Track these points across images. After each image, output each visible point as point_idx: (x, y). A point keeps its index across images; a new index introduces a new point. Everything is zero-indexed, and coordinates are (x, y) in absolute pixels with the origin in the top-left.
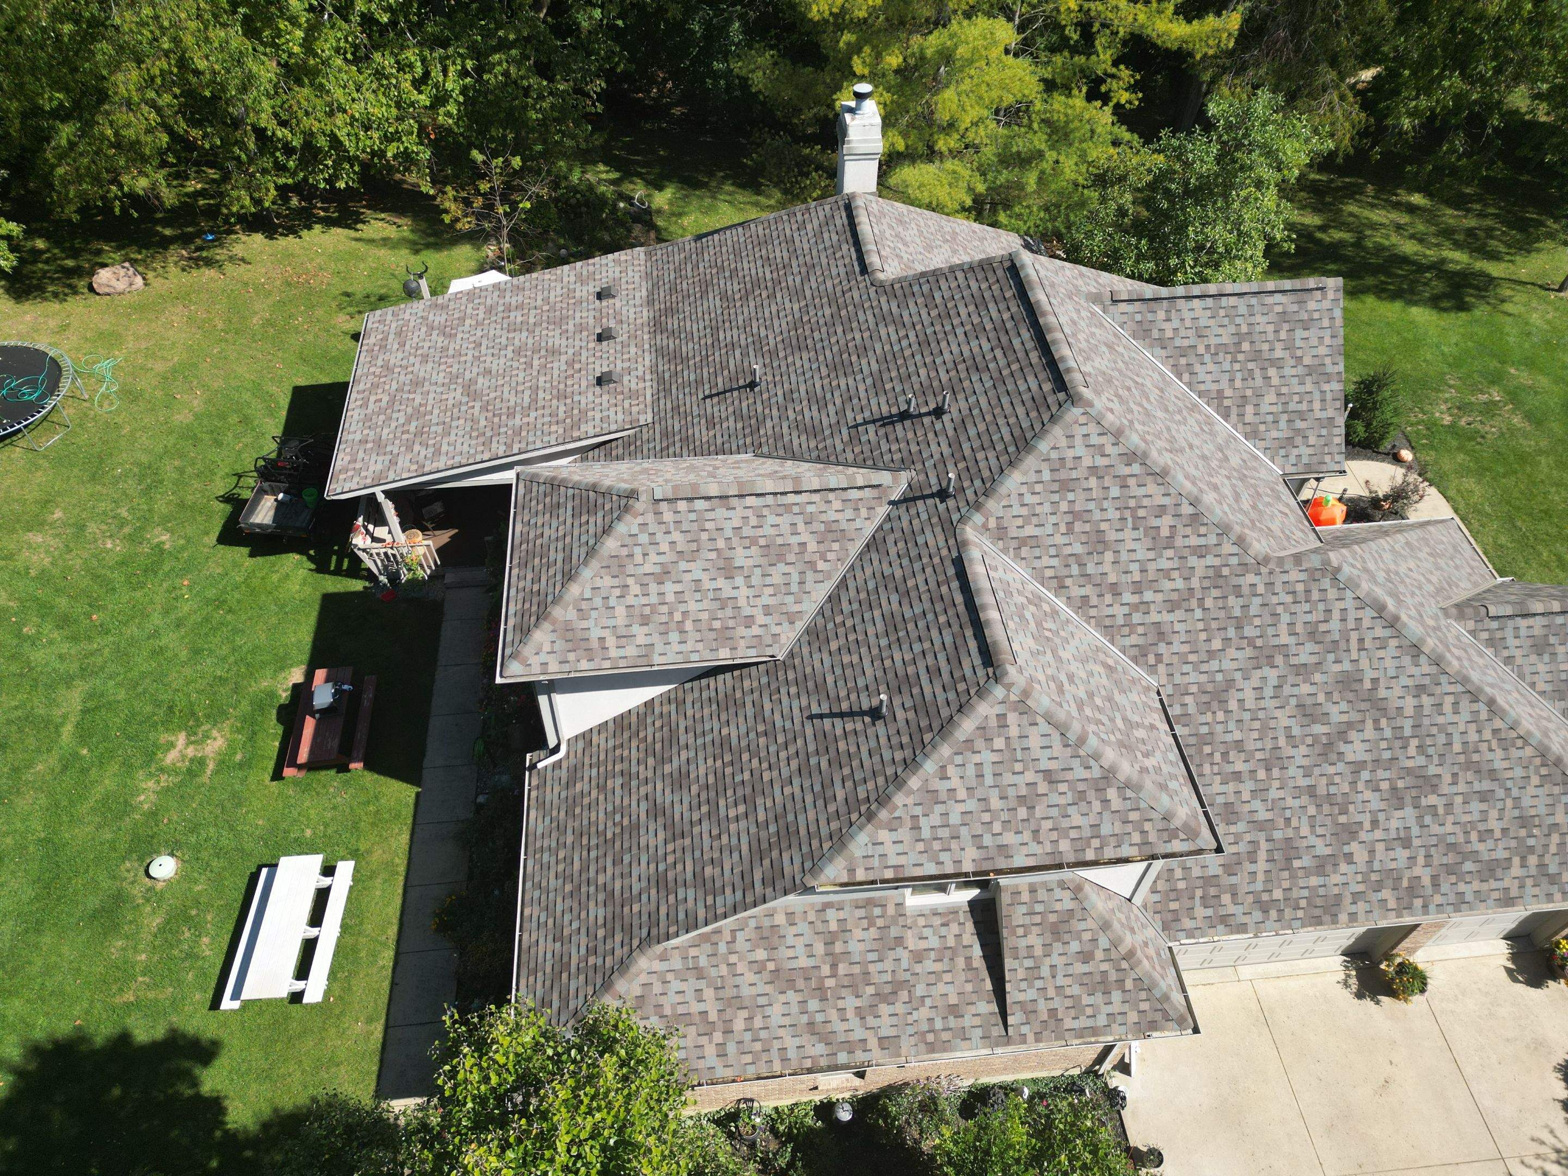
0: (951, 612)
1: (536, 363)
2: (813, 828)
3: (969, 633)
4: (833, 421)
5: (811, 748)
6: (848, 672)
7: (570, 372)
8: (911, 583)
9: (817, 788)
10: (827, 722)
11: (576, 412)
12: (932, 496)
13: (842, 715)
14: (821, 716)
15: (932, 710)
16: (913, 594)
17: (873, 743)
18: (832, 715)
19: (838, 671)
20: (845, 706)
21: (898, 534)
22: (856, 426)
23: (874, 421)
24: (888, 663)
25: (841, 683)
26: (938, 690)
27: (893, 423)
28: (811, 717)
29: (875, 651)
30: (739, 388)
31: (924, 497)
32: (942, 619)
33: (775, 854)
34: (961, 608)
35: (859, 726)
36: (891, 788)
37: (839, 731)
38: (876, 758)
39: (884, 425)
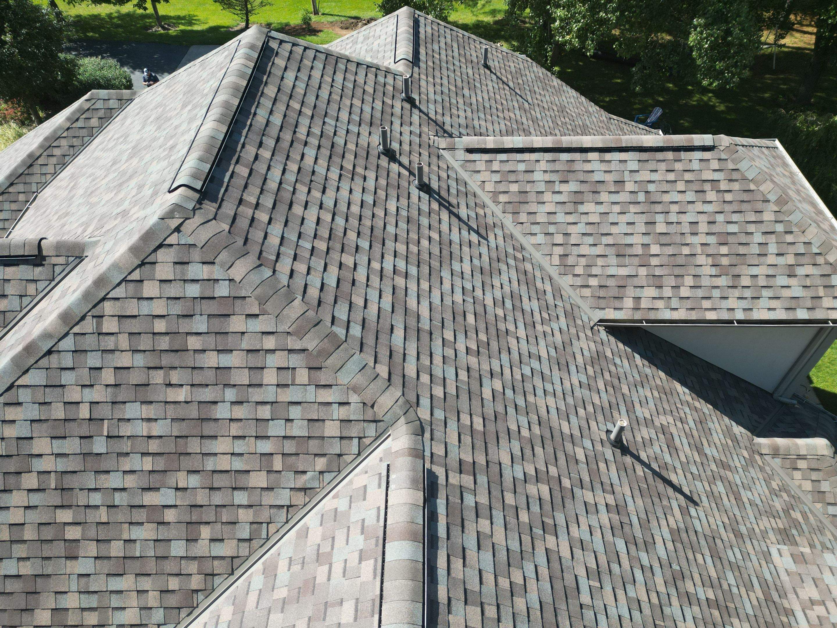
0: (430, 53)
8: (453, 89)
12: (421, 110)
16: (452, 82)
21: (455, 119)
23: (459, 218)
27: (440, 196)
28: (528, 103)
31: (428, 116)
32: (436, 56)
39: (450, 204)
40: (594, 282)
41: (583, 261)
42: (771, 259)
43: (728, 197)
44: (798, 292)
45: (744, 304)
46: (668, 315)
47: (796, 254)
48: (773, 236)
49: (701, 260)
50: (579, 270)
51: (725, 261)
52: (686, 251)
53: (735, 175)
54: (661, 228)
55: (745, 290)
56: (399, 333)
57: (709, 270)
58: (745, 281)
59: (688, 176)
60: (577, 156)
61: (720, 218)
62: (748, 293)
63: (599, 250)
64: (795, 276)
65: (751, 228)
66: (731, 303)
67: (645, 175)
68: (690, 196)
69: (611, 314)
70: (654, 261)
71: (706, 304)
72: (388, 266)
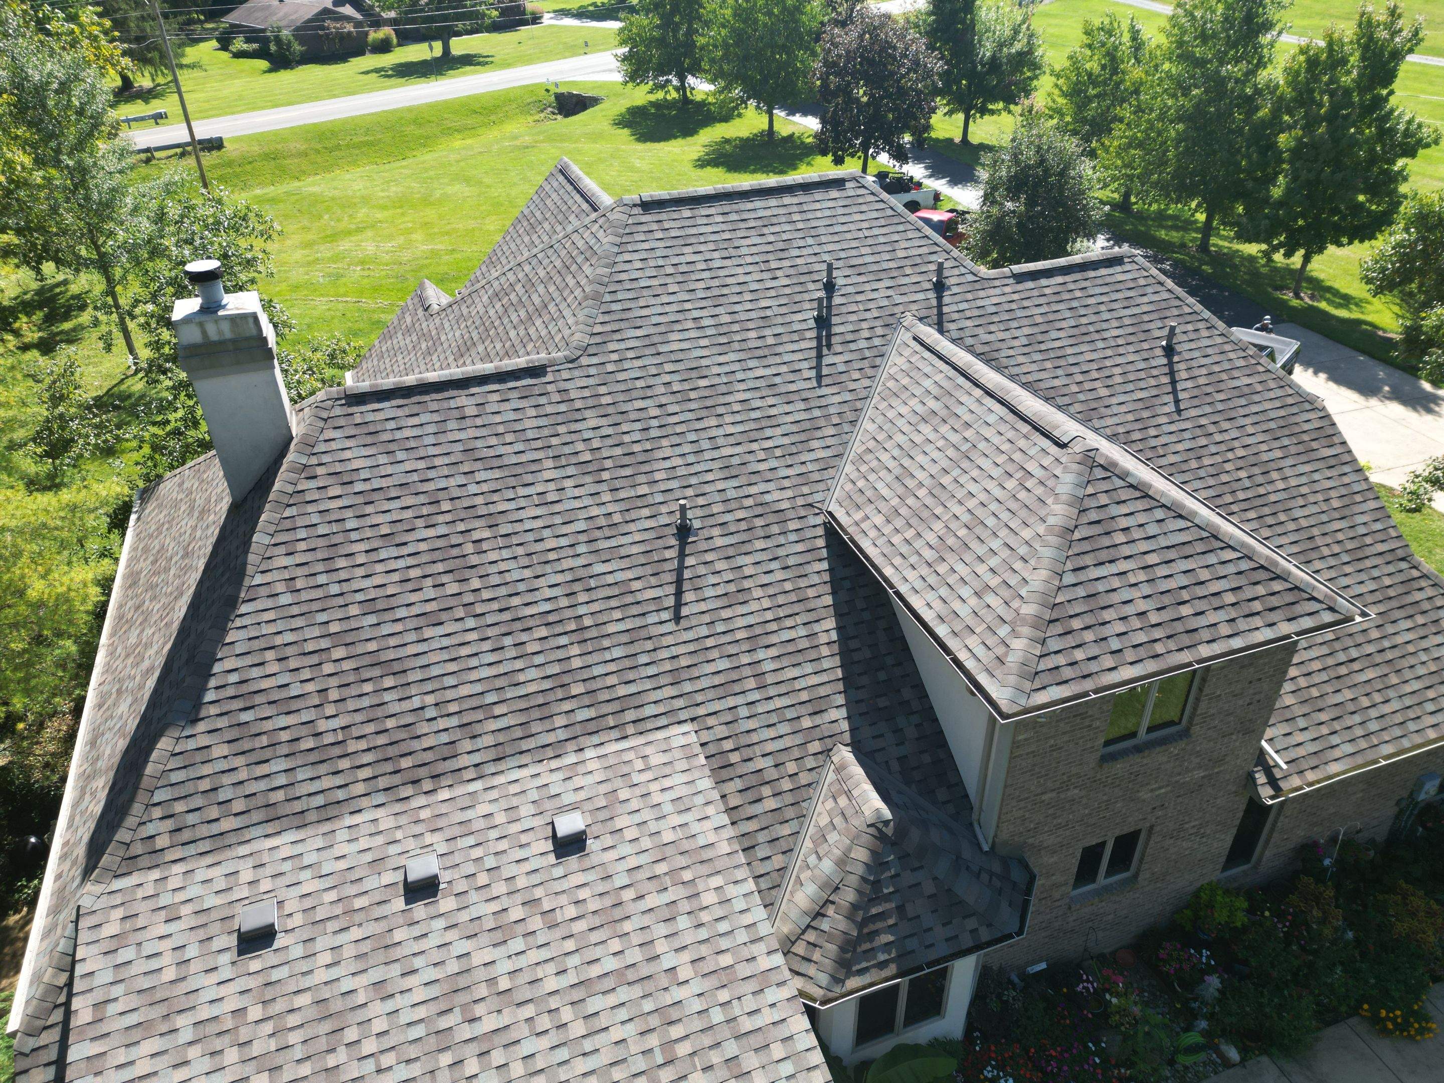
0: (1072, 286)
1: (489, 1023)
2: (1277, 404)
3: (1092, 274)
4: (802, 406)
5: (1208, 409)
6: (1131, 377)
7: (536, 923)
8: (1039, 319)
9: (1243, 402)
10: (1181, 396)
11: (662, 868)
12: (939, 298)
13: (1173, 382)
14: (1177, 402)
15: (1164, 305)
16: (1051, 317)
17: (1196, 354)
18: (1174, 392)
19: (1130, 387)
20: (1166, 380)
21: (980, 331)
22: (819, 377)
23: (820, 356)
24: (1120, 341)
25: (1142, 384)
26: (1145, 299)
27: (829, 336)
28: (1179, 411)
29: (1109, 353)
30: (682, 555)
31: (940, 306)
32: (1078, 294)
33: (1306, 437)
34: (1068, 278)
35: (1182, 366)
36: (1232, 338)
37: (1189, 384)
38: (1210, 351)
39: (829, 346)
40: (861, 483)
41: (874, 464)
42: (981, 569)
43: (1022, 495)
44: (963, 611)
45: (919, 584)
46: (866, 544)
47: (1005, 582)
48: (1009, 552)
49: (938, 526)
50: (864, 468)
51: (951, 541)
52: (939, 511)
53: (1050, 483)
54: (946, 480)
55: (934, 574)
56: (639, 332)
57: (931, 538)
58: (942, 569)
59: (1017, 456)
60: (967, 385)
61: (994, 506)
62: (932, 579)
63: (891, 464)
64: (980, 597)
65: (1003, 533)
66: (911, 575)
67: (988, 432)
68: (996, 472)
69: (840, 515)
70: (911, 501)
71: (897, 561)
72: (696, 314)
